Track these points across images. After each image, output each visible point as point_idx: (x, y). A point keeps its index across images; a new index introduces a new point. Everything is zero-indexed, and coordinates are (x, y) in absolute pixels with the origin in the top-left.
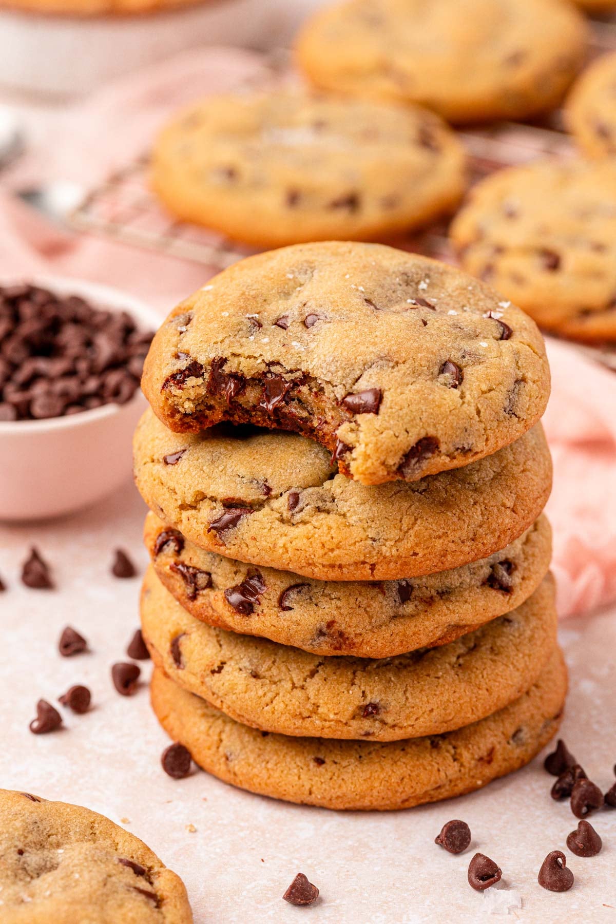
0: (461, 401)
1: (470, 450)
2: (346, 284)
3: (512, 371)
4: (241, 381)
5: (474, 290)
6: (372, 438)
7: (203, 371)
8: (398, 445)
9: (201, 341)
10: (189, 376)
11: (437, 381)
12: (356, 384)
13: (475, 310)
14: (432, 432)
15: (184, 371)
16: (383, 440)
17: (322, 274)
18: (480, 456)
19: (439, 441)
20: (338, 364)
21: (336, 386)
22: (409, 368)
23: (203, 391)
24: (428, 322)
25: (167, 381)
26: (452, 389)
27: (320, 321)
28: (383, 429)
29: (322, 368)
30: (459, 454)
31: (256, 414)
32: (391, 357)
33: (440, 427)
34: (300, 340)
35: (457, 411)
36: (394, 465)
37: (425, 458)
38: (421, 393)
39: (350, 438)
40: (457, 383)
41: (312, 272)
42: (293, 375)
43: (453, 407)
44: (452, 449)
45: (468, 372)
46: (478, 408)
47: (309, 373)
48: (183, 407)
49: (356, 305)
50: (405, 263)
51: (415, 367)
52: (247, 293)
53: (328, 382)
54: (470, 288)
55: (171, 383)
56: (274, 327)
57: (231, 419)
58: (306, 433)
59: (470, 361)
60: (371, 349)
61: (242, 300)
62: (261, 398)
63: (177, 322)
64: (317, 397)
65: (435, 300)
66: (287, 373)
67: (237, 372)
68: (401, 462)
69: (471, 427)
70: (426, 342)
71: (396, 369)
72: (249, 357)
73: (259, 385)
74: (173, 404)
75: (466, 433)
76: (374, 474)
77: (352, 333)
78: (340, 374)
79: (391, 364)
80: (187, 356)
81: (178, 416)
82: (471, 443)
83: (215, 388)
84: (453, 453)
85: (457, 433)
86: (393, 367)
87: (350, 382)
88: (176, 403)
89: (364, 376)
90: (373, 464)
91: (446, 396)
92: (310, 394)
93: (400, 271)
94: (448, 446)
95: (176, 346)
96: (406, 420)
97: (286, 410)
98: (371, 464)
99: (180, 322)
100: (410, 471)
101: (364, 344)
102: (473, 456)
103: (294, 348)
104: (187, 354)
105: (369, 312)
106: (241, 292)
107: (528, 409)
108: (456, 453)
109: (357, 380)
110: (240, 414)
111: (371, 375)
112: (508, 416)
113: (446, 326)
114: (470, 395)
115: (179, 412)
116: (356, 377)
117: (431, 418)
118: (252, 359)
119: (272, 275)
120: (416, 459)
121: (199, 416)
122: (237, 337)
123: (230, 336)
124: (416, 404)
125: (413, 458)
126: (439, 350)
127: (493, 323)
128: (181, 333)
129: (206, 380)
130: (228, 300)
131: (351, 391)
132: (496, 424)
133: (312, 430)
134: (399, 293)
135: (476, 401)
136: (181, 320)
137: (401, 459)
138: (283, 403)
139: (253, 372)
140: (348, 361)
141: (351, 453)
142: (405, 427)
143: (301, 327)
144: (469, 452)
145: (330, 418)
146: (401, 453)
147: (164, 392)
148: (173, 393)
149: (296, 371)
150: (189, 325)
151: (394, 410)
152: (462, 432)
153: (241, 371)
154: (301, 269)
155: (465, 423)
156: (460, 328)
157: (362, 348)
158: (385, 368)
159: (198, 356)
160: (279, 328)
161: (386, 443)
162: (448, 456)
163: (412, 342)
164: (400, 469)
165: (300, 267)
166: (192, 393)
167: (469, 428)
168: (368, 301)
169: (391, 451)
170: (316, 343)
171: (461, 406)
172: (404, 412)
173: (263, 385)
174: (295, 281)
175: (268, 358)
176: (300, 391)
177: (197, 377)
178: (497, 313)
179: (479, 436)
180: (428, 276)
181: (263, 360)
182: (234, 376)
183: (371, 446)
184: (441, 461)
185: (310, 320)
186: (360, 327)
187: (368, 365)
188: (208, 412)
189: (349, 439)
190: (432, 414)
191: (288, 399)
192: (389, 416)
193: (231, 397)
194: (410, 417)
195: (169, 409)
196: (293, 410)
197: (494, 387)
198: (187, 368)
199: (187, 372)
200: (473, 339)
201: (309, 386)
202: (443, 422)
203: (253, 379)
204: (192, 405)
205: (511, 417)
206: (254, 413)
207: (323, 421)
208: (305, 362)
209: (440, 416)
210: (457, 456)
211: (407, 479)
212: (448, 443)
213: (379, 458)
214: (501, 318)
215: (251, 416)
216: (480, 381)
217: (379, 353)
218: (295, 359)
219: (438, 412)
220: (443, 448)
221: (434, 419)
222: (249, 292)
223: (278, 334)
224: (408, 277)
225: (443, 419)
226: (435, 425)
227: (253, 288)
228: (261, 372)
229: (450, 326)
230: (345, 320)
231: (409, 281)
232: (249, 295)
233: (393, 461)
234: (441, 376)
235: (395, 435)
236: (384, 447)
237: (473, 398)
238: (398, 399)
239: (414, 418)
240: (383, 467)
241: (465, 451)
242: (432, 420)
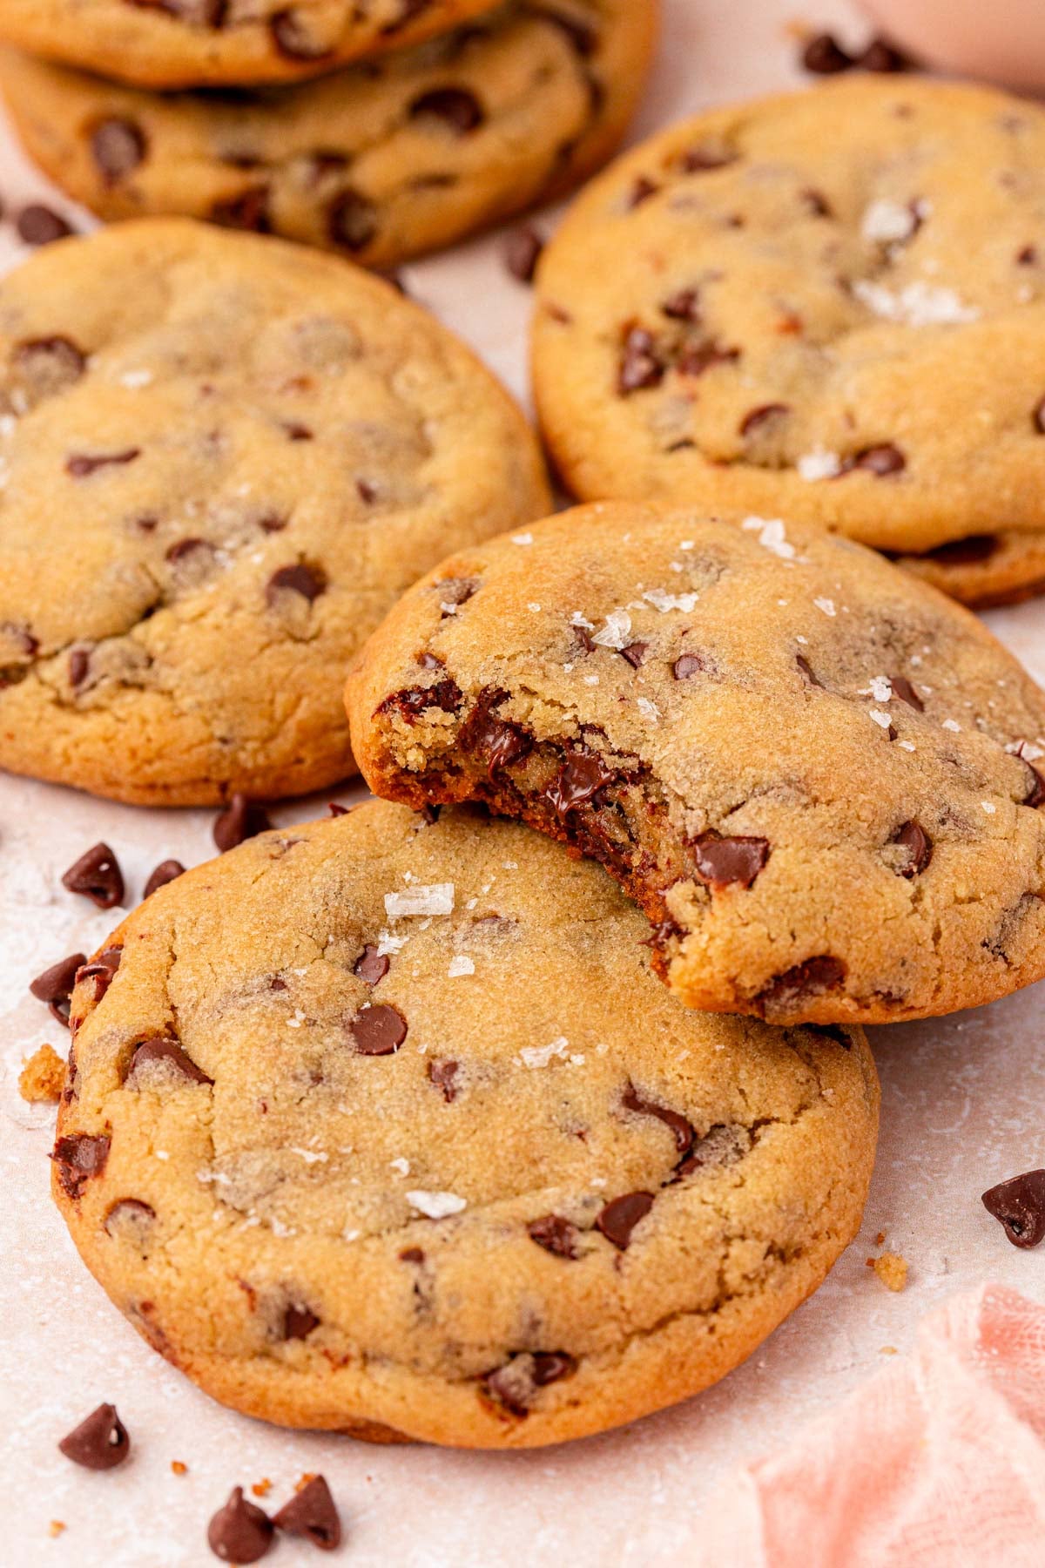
0: (910, 907)
1: (901, 1001)
2: (773, 615)
3: (1024, 873)
4: (525, 742)
5: (1007, 688)
6: (727, 929)
7: (461, 701)
8: (770, 955)
9: (474, 646)
10: (432, 704)
11: (879, 855)
12: (730, 817)
13: (997, 728)
14: (838, 949)
15: (427, 691)
16: (745, 939)
17: (735, 580)
18: (915, 1015)
19: (848, 970)
20: (708, 770)
21: (692, 809)
22: (836, 816)
23: (450, 739)
24: (900, 735)
25: (391, 699)
26: (902, 879)
27: (702, 673)
28: (750, 919)
29: (677, 767)
30: (876, 1002)
31: (535, 807)
32: (807, 785)
33: (855, 944)
34: (655, 698)
35: (898, 923)
36: (753, 988)
37: (812, 993)
38: (843, 870)
39: (686, 913)
40: (915, 869)
41: (719, 571)
42: (623, 760)
43: (893, 915)
44: (867, 991)
45: (944, 852)
46: (938, 927)
47: (651, 768)
48: (405, 757)
49: (778, 663)
50: (897, 601)
51: (846, 817)
52: (587, 578)
53: (681, 798)
54: (1001, 683)
55: (397, 707)
56: (615, 656)
57: (489, 801)
58: (614, 870)
59: (951, 833)
60: (778, 759)
61: (574, 588)
62: (550, 783)
63: (445, 590)
64: (653, 814)
65: (928, 690)
66: (613, 753)
67: (521, 724)
68: (766, 987)
69: (915, 959)
70: (883, 773)
71: (811, 811)
72: (552, 703)
73: (555, 757)
74: (388, 745)
75: (902, 969)
76: (710, 993)
77: (751, 717)
78: (705, 788)
79: (805, 800)
80: (440, 666)
81: (390, 770)
82: (905, 988)
83: (474, 739)
84: (867, 998)
85: (886, 965)
86: (806, 806)
87: (719, 809)
88: (394, 745)
89: (748, 806)
90: (712, 976)
91: (886, 890)
92: (642, 805)
93: (881, 616)
94: (861, 982)
95: (427, 640)
96: (798, 915)
97: (590, 819)
98: (708, 976)
99: (450, 593)
100: (777, 1008)
101: (767, 747)
102: (903, 1011)
103: (638, 711)
104: (440, 663)
105: (796, 684)
106: (578, 571)
107: (1032, 952)
108: (872, 999)
109: (733, 810)
110: (507, 798)
111: (760, 809)
112: (989, 955)
113: (931, 751)
114: (933, 898)
115: (395, 763)
116: (734, 803)
117: (845, 923)
118: (557, 708)
119: (644, 556)
120: (794, 990)
121: (430, 778)
122: (542, 658)
123: (529, 651)
124: (826, 889)
125: (790, 987)
126: (901, 797)
127: (1020, 768)
128: (445, 615)
129: (462, 720)
130: (549, 580)
131: (716, 827)
132: (963, 964)
133: (626, 870)
134: (865, 660)
135: (940, 914)
136: (453, 589)
137: (768, 982)
138: (589, 805)
139: (550, 733)
140: (727, 769)
141: (680, 941)
142: (792, 926)
143: (664, 673)
144: (898, 1004)
145: (665, 860)
146: (770, 971)
147: (378, 718)
148: (395, 727)
149: (629, 756)
150: (463, 606)
151: (782, 889)
152: (893, 965)
153: (530, 723)
154: (702, 559)
155: (906, 950)
156: (954, 762)
157: (762, 754)
158: (791, 804)
159: (460, 672)
160: (624, 662)
161: (748, 947)
162: (856, 999)
163: (855, 767)
164: (761, 998)
165: (701, 554)
166: (429, 737)
167: (910, 960)
168: (802, 661)
169: (752, 963)
170: (681, 714)
171: (908, 915)
172: (800, 898)
173: (564, 759)
174: (682, 580)
175: (586, 717)
176: (625, 794)
177: (446, 709)
178: (1035, 747)
179: (925, 980)
180: (930, 637)
181: (576, 716)
182: (513, 727)
183: (719, 942)
184: (840, 1007)
185: (682, 668)
186: (770, 709)
187: (760, 789)
188: (448, 776)
189: (684, 914)
190: (849, 915)
191: (599, 800)
192: (769, 898)
193: (497, 765)
194: (808, 910)
195: (379, 752)
196: (603, 823)
197: (982, 895)
198: (432, 687)
199: (430, 696)
200: (972, 790)
201: (645, 788)
202: (865, 938)
203: (548, 743)
204: (421, 760)
205: (995, 960)
206: (531, 804)
207: (650, 863)
208: (651, 744)
209: (863, 924)
210: (873, 1006)
211: (767, 1020)
212: (863, 977)
213: (727, 969)
214: (1040, 759)
215: (525, 807)
216: (958, 879)
217: (788, 771)
218: (634, 732)
219: (862, 916)
220: (851, 984)
221: (850, 928)
222: (592, 576)
223: (618, 673)
224: (894, 629)
225: (867, 931)
226: (847, 939)
227: (602, 571)
228: (565, 738)
229: (938, 753)
230: (749, 687)
231: (892, 639)
232: (590, 582)
233: (751, 981)
234: (891, 847)
235: (769, 935)
236: (741, 953)
237: (936, 906)
238: (795, 871)
239: (815, 914)
240: (728, 986)
241: (890, 1000)
242: (846, 928)
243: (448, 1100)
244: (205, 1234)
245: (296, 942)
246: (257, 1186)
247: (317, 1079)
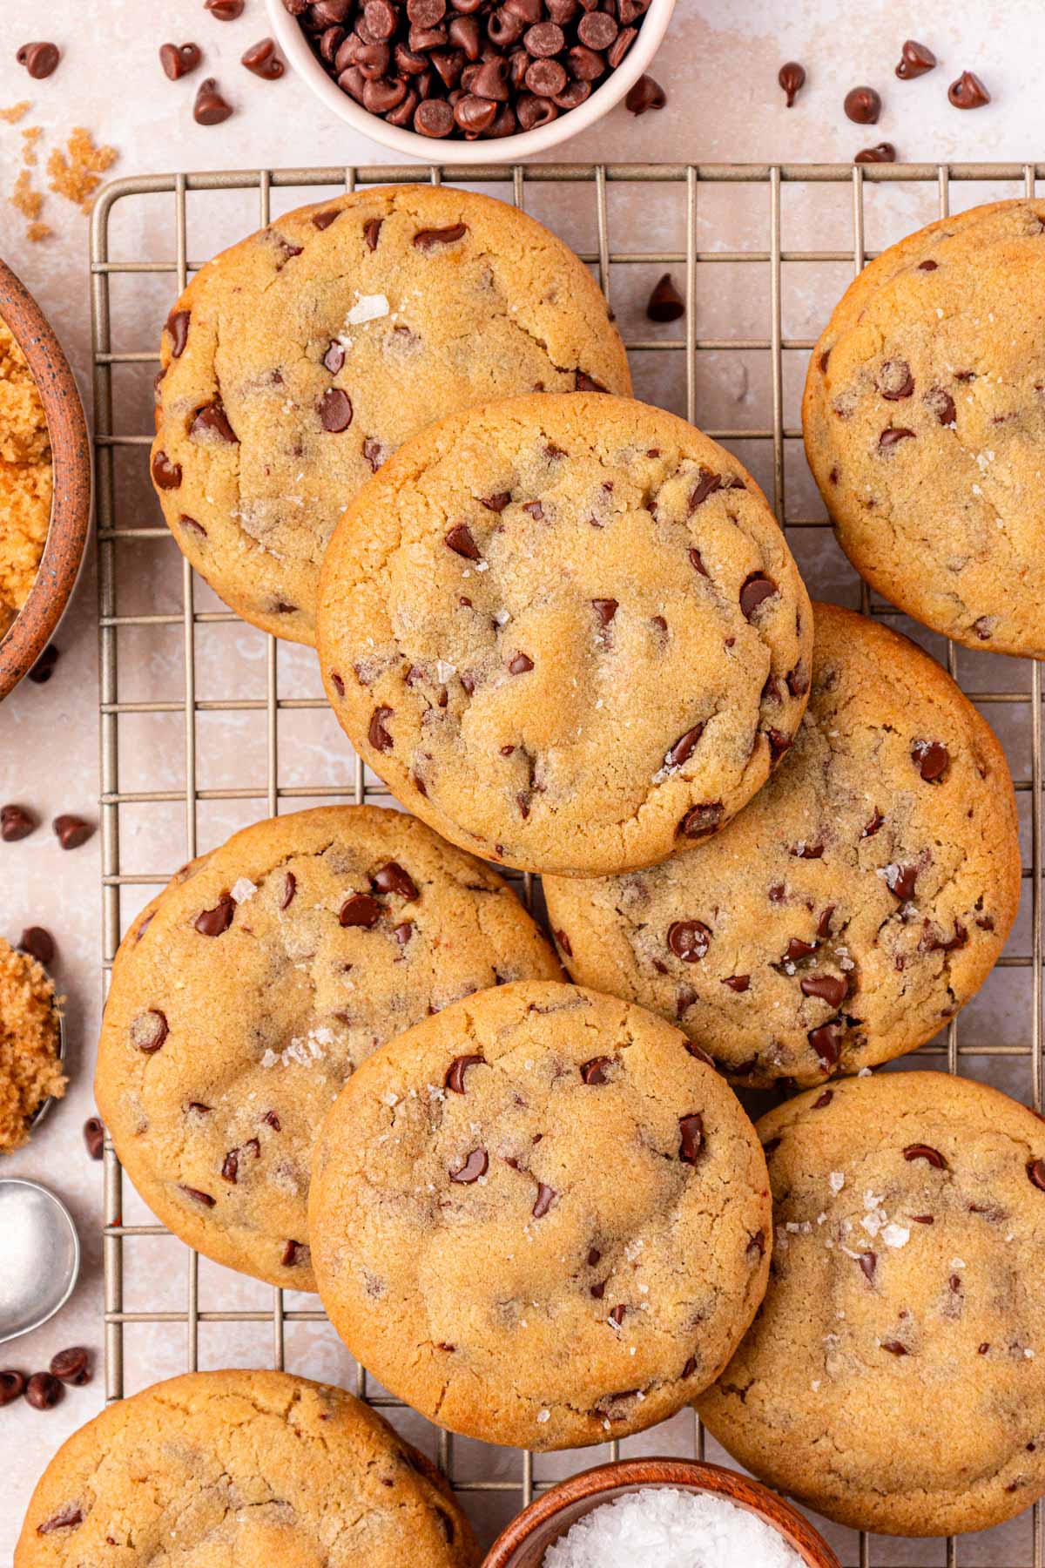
243: (374, 472)
244: (234, 555)
245: (288, 348)
246: (263, 524)
247: (299, 452)
